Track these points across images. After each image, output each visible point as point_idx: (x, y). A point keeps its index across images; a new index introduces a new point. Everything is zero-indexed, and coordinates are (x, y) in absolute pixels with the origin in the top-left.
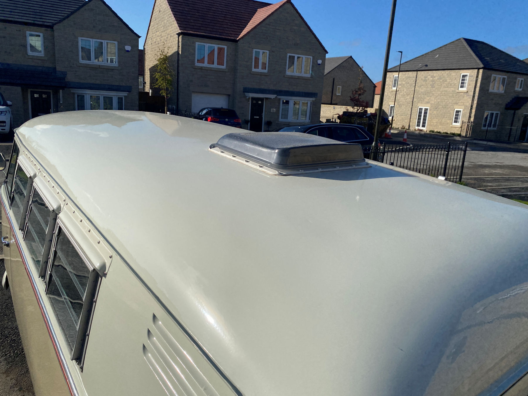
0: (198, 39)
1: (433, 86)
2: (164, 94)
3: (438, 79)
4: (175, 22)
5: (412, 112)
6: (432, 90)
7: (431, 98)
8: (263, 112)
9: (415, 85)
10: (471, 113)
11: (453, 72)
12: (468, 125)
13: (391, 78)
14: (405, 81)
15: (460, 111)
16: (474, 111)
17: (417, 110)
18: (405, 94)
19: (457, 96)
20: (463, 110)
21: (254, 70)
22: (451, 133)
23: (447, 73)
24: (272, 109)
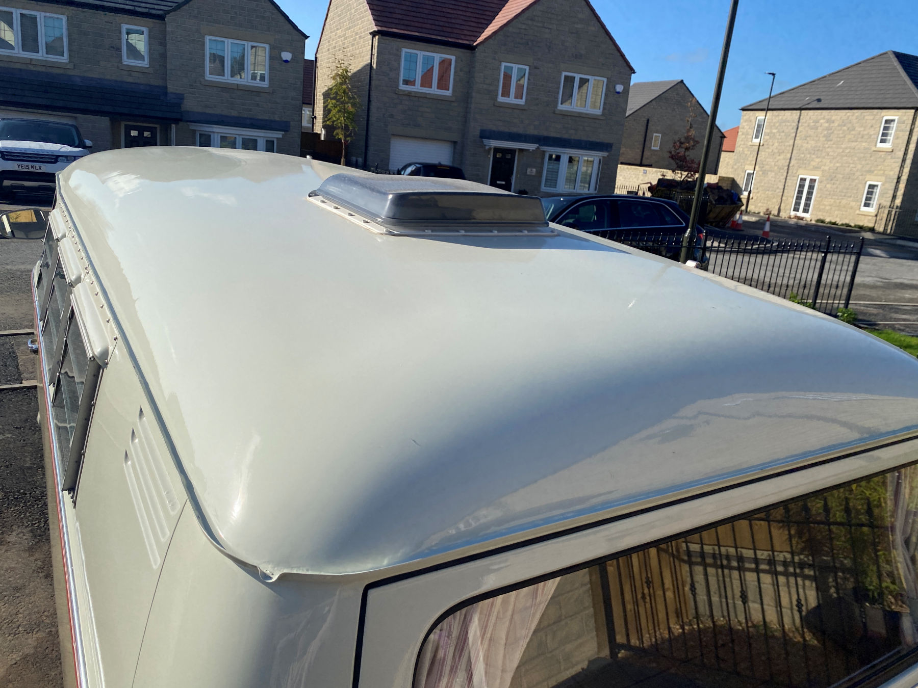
0: (407, 42)
1: (828, 138)
2: (341, 136)
3: (839, 125)
4: (369, 12)
5: (786, 185)
6: (827, 146)
7: (824, 160)
8: (512, 174)
9: (796, 136)
10: (896, 189)
11: (868, 114)
12: (889, 213)
13: (751, 121)
14: (776, 128)
15: (877, 186)
16: (902, 186)
17: (795, 182)
18: (776, 151)
19: (872, 158)
20: (883, 185)
21: (501, 99)
22: (855, 226)
23: (857, 114)
24: (529, 170)
